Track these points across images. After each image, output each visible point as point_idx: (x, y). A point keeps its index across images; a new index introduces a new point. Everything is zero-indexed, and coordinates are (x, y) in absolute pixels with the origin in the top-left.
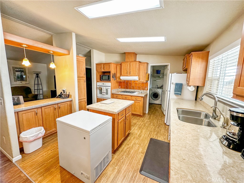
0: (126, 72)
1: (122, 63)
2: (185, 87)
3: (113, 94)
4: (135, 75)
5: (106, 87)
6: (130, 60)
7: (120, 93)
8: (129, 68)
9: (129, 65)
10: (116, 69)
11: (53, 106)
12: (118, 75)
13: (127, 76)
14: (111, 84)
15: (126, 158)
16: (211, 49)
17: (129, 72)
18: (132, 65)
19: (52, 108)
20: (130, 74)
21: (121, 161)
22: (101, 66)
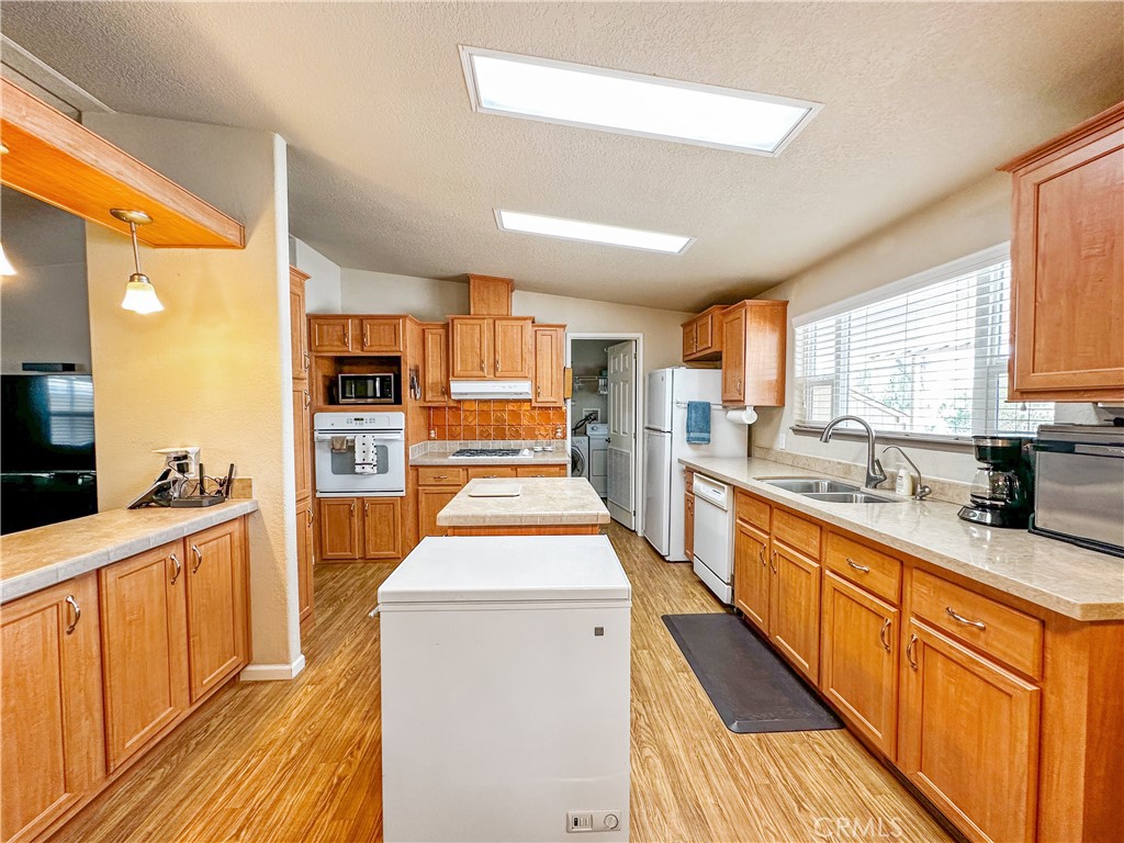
0: (477, 360)
1: (456, 321)
2: (717, 413)
3: (416, 468)
4: (520, 375)
5: (377, 436)
6: (494, 311)
7: (453, 460)
8: (488, 345)
9: (489, 329)
10: (420, 347)
11: (161, 554)
12: (434, 375)
13: (482, 378)
14: (406, 419)
15: (648, 708)
16: (795, 297)
17: (492, 361)
18: (505, 333)
19: (155, 567)
20: (495, 369)
21: (643, 724)
22: (344, 327)
